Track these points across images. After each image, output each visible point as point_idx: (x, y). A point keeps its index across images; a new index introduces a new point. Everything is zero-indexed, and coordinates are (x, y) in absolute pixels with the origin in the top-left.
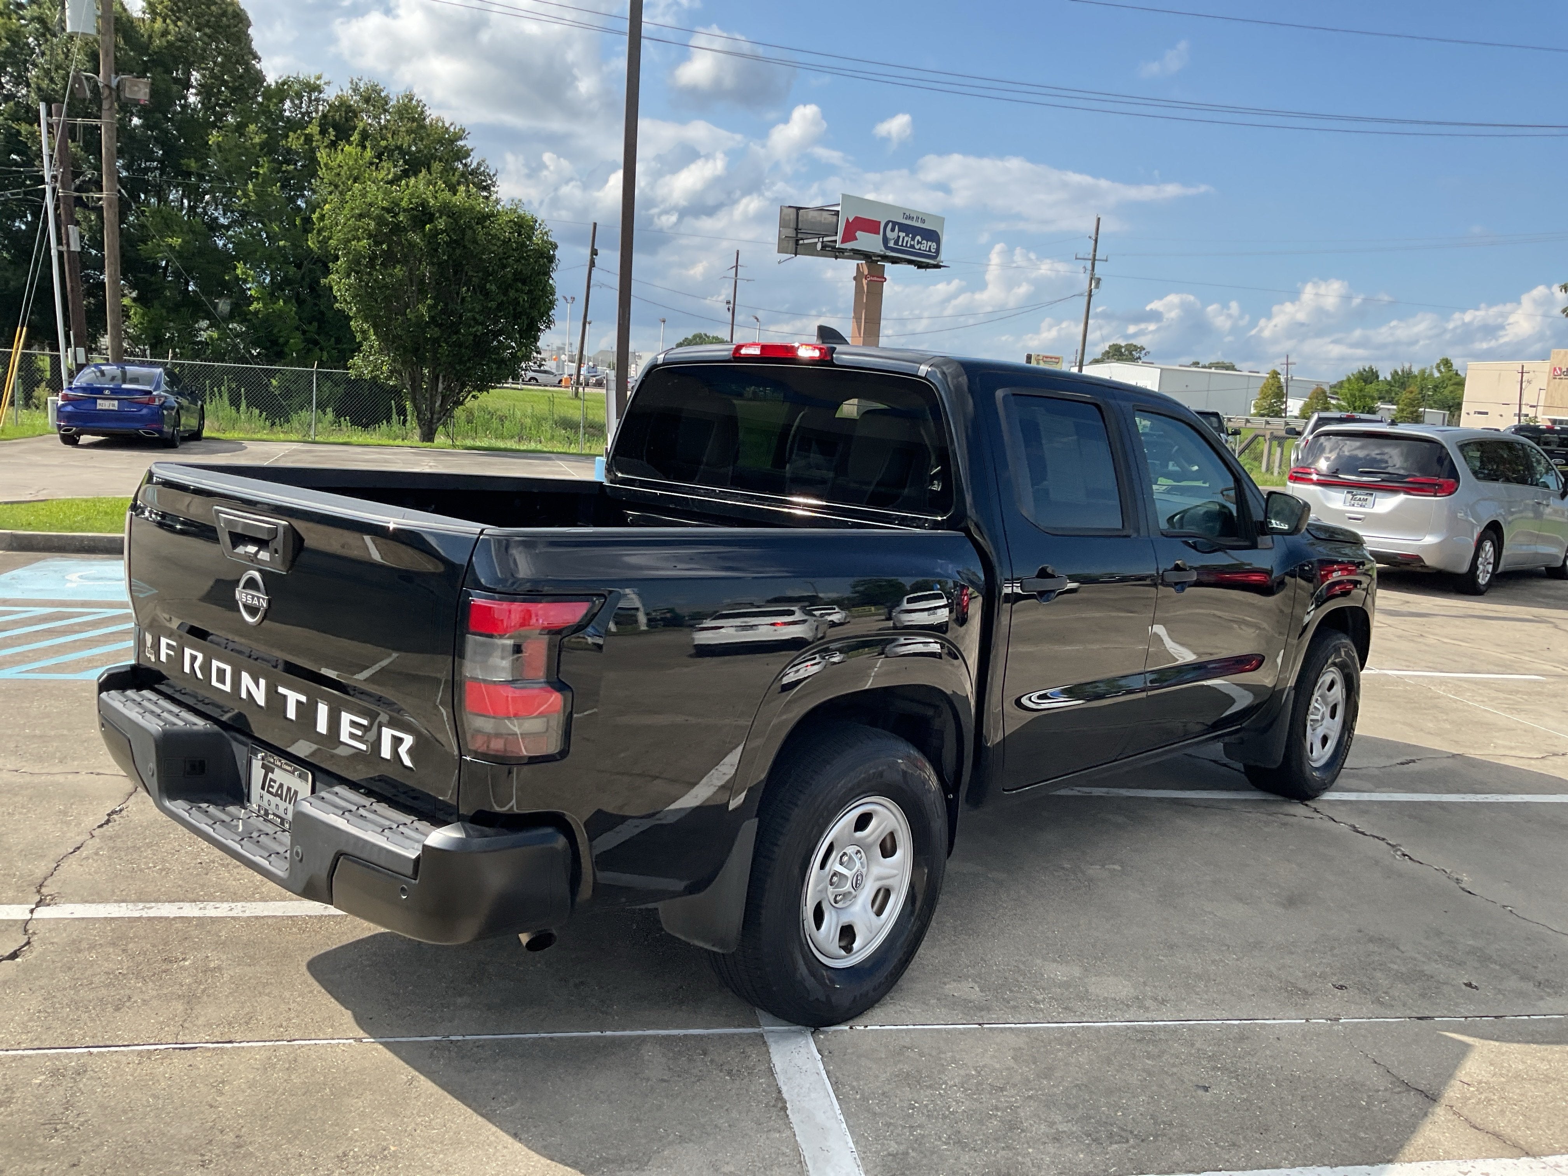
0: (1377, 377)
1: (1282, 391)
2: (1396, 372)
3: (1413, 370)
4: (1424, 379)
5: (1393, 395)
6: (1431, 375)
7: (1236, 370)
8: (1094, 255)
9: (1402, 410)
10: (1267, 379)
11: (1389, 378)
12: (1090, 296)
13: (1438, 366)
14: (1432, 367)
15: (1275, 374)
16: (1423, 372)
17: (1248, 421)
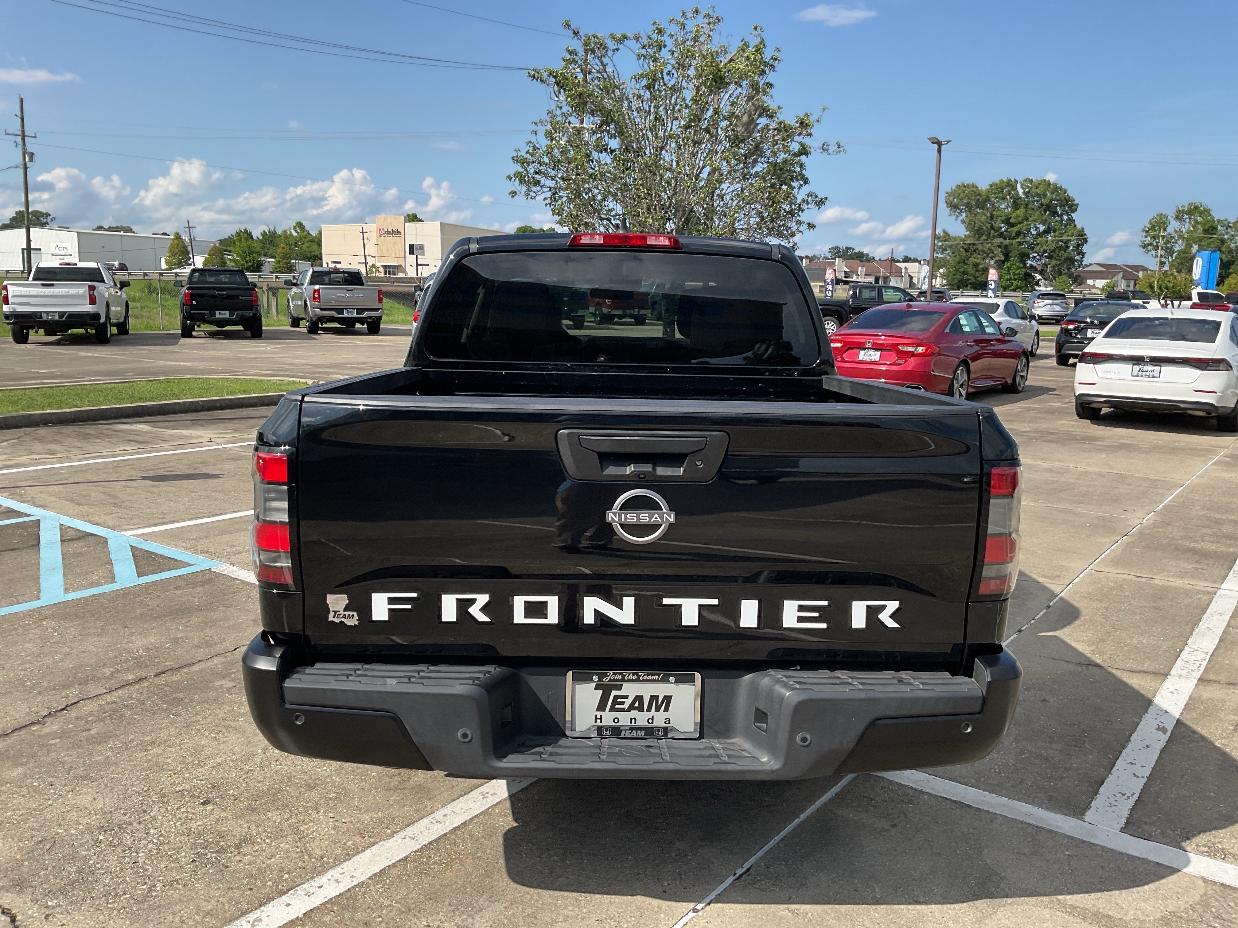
0: (252, 237)
1: (186, 250)
2: (265, 232)
3: (277, 231)
4: (286, 238)
5: (266, 250)
6: (291, 235)
7: (134, 233)
8: (23, 132)
9: (279, 262)
10: (173, 240)
11: (261, 237)
12: (25, 168)
13: (295, 228)
14: (290, 228)
15: (178, 237)
16: (285, 232)
17: (161, 274)
